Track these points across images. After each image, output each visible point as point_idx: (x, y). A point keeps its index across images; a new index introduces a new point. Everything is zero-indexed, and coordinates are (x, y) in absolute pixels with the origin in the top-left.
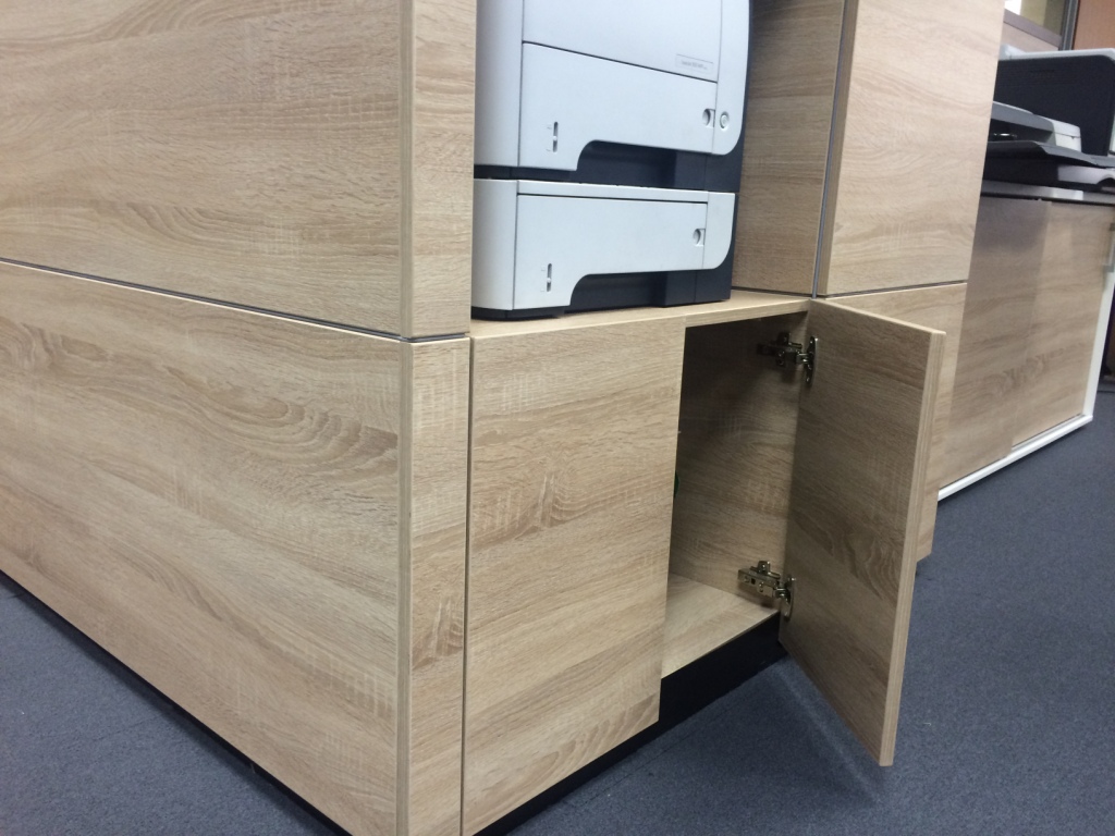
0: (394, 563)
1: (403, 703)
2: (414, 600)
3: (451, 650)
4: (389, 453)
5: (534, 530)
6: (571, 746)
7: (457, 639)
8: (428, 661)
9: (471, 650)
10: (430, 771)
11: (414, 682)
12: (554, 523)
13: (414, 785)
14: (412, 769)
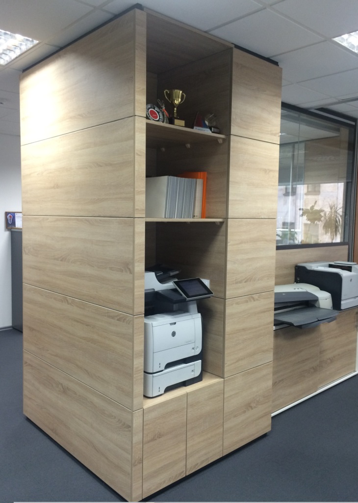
0: (130, 448)
1: (132, 473)
2: (133, 454)
3: (140, 463)
4: (130, 429)
5: (156, 439)
6: (164, 482)
7: (141, 461)
8: (136, 465)
9: (144, 463)
10: (136, 485)
11: (133, 469)
12: (159, 438)
13: (133, 488)
14: (133, 485)
